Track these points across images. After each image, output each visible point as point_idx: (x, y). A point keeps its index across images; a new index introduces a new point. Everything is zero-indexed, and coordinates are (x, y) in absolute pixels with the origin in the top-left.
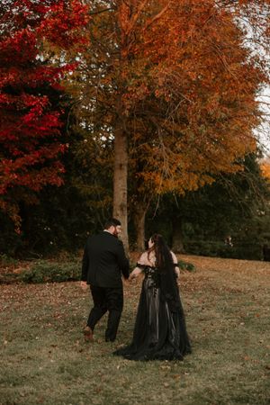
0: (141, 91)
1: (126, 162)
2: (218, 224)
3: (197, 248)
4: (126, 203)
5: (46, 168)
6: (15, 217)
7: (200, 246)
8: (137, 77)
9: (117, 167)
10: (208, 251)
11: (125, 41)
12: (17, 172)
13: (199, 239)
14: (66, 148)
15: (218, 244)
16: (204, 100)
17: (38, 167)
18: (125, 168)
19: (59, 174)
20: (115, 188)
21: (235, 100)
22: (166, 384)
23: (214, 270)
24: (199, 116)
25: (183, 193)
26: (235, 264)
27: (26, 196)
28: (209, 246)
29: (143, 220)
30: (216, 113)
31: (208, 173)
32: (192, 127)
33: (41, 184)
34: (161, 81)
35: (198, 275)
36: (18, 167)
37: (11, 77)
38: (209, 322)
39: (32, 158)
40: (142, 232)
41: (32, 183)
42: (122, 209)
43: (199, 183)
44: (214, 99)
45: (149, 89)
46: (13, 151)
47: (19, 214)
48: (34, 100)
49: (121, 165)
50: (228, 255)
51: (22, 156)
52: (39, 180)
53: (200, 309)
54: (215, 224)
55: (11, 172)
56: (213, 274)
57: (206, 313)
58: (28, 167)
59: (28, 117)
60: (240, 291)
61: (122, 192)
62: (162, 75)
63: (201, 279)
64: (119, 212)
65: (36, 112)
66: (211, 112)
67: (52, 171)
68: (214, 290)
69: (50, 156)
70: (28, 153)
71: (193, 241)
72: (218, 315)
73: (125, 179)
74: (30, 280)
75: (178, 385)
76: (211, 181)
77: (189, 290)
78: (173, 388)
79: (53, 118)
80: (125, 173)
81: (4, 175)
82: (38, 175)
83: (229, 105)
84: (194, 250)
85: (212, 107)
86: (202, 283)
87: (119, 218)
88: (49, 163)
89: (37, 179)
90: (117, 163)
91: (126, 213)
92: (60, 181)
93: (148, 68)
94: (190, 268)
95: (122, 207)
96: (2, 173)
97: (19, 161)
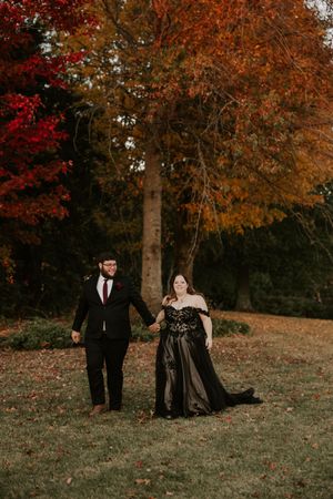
0: (169, 89)
1: (160, 188)
2: (296, 274)
3: (276, 305)
4: (159, 243)
5: (45, 195)
6: (6, 261)
7: (279, 303)
8: (165, 70)
9: (147, 195)
10: (290, 309)
13: (277, 294)
14: (69, 167)
15: (303, 301)
17: (29, 193)
18: (159, 197)
19: (62, 203)
20: (146, 222)
21: (302, 103)
23: (278, 333)
24: (248, 123)
25: (241, 231)
26: (311, 325)
27: (21, 233)
28: (290, 303)
30: (271, 118)
31: (278, 207)
32: (239, 137)
33: (36, 216)
36: (4, 191)
41: (24, 214)
42: (154, 252)
43: (265, 219)
44: (271, 99)
45: (181, 85)
47: (11, 257)
48: (21, 101)
49: (153, 193)
50: (315, 314)
51: (10, 178)
54: (291, 273)
56: (274, 338)
58: (19, 193)
59: (14, 124)
60: (304, 362)
61: (154, 228)
62: (198, 67)
63: (257, 344)
64: (150, 255)
65: (25, 117)
66: (265, 116)
67: (52, 198)
68: (269, 360)
69: (48, 179)
70: (16, 173)
71: (271, 297)
73: (159, 211)
74: (20, 345)
76: (282, 216)
79: (48, 126)
80: (158, 203)
82: (33, 204)
83: (293, 108)
84: (272, 307)
85: (267, 110)
86: (256, 349)
87: (149, 262)
88: (48, 187)
89: (31, 210)
90: (148, 189)
91: (159, 255)
92: (63, 213)
93: (181, 58)
94: (244, 330)
95: (153, 249)
97: (6, 184)
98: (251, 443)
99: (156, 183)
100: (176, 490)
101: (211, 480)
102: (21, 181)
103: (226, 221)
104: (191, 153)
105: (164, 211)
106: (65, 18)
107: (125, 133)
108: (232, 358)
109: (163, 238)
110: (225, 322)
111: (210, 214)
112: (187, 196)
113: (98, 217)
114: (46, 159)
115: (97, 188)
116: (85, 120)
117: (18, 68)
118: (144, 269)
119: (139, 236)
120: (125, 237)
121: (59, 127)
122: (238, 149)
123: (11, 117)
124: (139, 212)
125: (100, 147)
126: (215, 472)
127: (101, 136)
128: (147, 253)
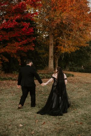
0: (59, 21)
1: (53, 43)
2: (80, 62)
3: (72, 69)
4: (53, 56)
5: (29, 45)
6: (19, 60)
8: (57, 17)
9: (50, 44)
10: (76, 70)
11: (53, 5)
12: (20, 46)
14: (35, 39)
15: (79, 68)
16: (78, 24)
17: (26, 45)
18: (53, 45)
19: (33, 47)
20: (50, 51)
22: (72, 112)
24: (77, 29)
25: (70, 52)
27: (22, 53)
29: (57, 61)
30: (82, 28)
31: (78, 46)
32: (74, 32)
33: (27, 50)
34: (65, 18)
35: (75, 78)
36: (20, 44)
37: (18, 17)
38: (81, 93)
39: (24, 42)
40: (57, 64)
41: (24, 49)
42: (52, 58)
43: (75, 49)
44: (81, 23)
45: (61, 20)
46: (19, 40)
47: (20, 59)
48: (25, 24)
49: (51, 44)
50: (82, 71)
51: (22, 41)
52: (26, 48)
53: (78, 89)
54: (79, 62)
55: (19, 46)
56: (80, 78)
57: (80, 90)
58: (23, 45)
59: (24, 29)
60: (89, 83)
61: (51, 52)
62: (65, 16)
63: (76, 79)
64: (51, 58)
65: (26, 27)
66: (80, 27)
67: (31, 46)
69: (30, 41)
70: (23, 40)
71: (71, 67)
72: (84, 90)
73: (53, 48)
75: (75, 112)
76: (79, 49)
77: (73, 83)
78: (75, 113)
79: (31, 30)
80: (53, 46)
81: (16, 47)
83: (86, 25)
85: (81, 26)
87: (51, 60)
88: (30, 43)
90: (50, 43)
91: (53, 58)
92: (33, 49)
95: (52, 57)
96: (15, 47)
97: (20, 43)
99: (52, 41)
106: (34, 4)
109: (54, 55)
118: (49, 62)
122: (74, 35)
128: (50, 58)
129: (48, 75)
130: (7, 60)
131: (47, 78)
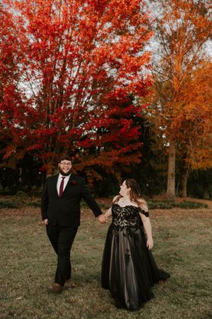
0: (179, 117)
1: (175, 153)
4: (174, 173)
5: (133, 155)
9: (170, 155)
12: (120, 156)
14: (142, 145)
17: (127, 154)
18: (174, 156)
19: (139, 158)
20: (169, 165)
24: (209, 129)
25: (206, 169)
29: (186, 182)
32: (205, 134)
33: (130, 162)
36: (119, 153)
37: (115, 110)
38: (204, 235)
40: (185, 188)
41: (126, 161)
46: (117, 146)
48: (125, 121)
51: (121, 149)
53: (203, 228)
55: (115, 156)
58: (123, 154)
59: (123, 129)
61: (172, 168)
62: (190, 109)
63: (211, 212)
67: (135, 156)
69: (135, 149)
70: (123, 147)
73: (174, 161)
79: (135, 130)
80: (174, 158)
82: (129, 158)
87: (170, 180)
88: (134, 152)
89: (128, 160)
90: (171, 153)
91: (174, 178)
92: (139, 161)
93: (184, 105)
94: (206, 207)
95: (172, 175)
96: (111, 157)
97: (119, 151)
98: (207, 249)
99: (174, 151)
100: (178, 264)
101: (191, 262)
102: (125, 150)
103: (200, 165)
104: (187, 140)
105: (176, 161)
107: (162, 132)
108: (201, 217)
110: (198, 203)
111: (193, 163)
112: (185, 156)
113: (152, 163)
114: (134, 142)
115: (152, 152)
116: (148, 128)
117: (125, 110)
118: (168, 183)
119: (167, 170)
120: (162, 170)
121: (139, 130)
122: (205, 139)
123: (122, 127)
124: (167, 161)
125: (153, 138)
126: (194, 259)
127: (154, 134)
128: (170, 177)
129: (163, 204)
130: (100, 177)
131: (161, 208)
